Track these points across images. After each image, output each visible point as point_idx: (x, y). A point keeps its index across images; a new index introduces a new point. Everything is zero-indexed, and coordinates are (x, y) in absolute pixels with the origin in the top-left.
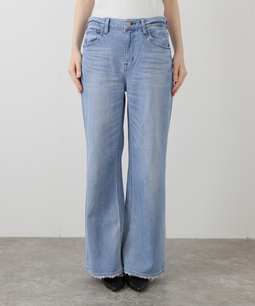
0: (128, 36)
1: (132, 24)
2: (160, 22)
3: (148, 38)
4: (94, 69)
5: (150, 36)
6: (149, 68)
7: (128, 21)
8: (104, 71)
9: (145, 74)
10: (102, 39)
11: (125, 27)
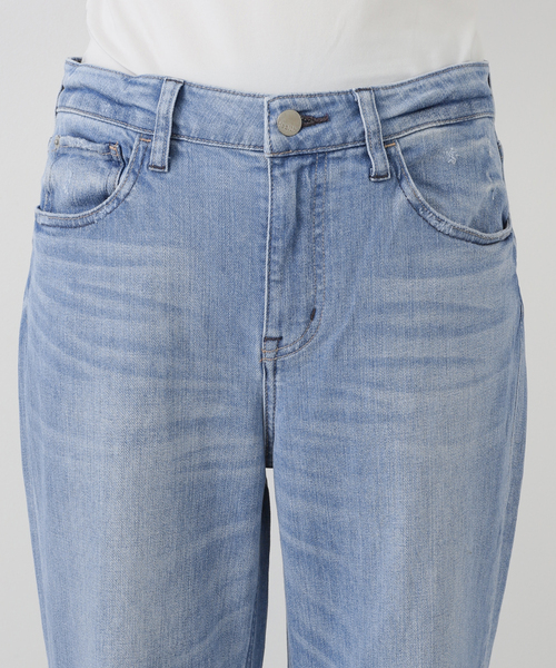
0: (284, 192)
1: (307, 121)
2: (460, 100)
3: (400, 199)
4: (96, 363)
5: (410, 186)
6: (402, 362)
7: (286, 103)
8: (152, 373)
9: (380, 395)
10: (138, 199)
11: (271, 141)
